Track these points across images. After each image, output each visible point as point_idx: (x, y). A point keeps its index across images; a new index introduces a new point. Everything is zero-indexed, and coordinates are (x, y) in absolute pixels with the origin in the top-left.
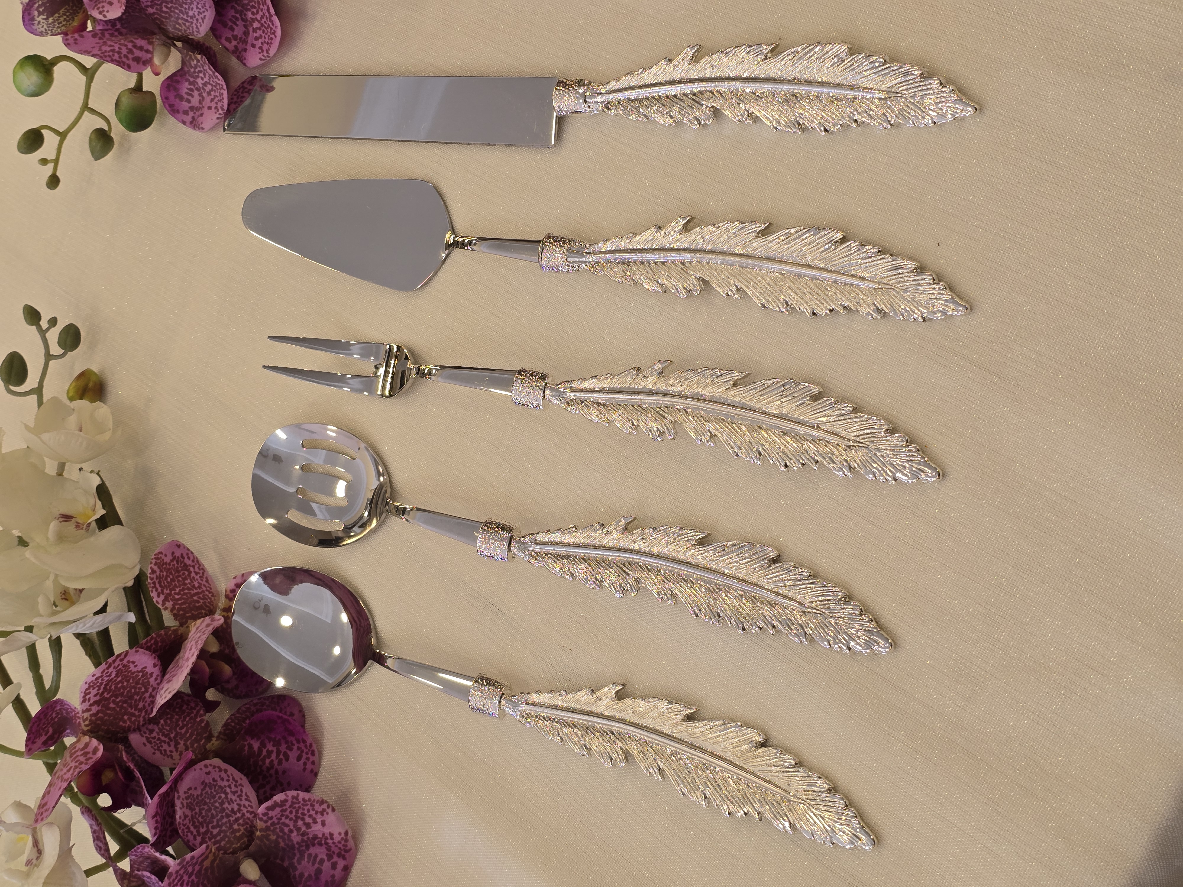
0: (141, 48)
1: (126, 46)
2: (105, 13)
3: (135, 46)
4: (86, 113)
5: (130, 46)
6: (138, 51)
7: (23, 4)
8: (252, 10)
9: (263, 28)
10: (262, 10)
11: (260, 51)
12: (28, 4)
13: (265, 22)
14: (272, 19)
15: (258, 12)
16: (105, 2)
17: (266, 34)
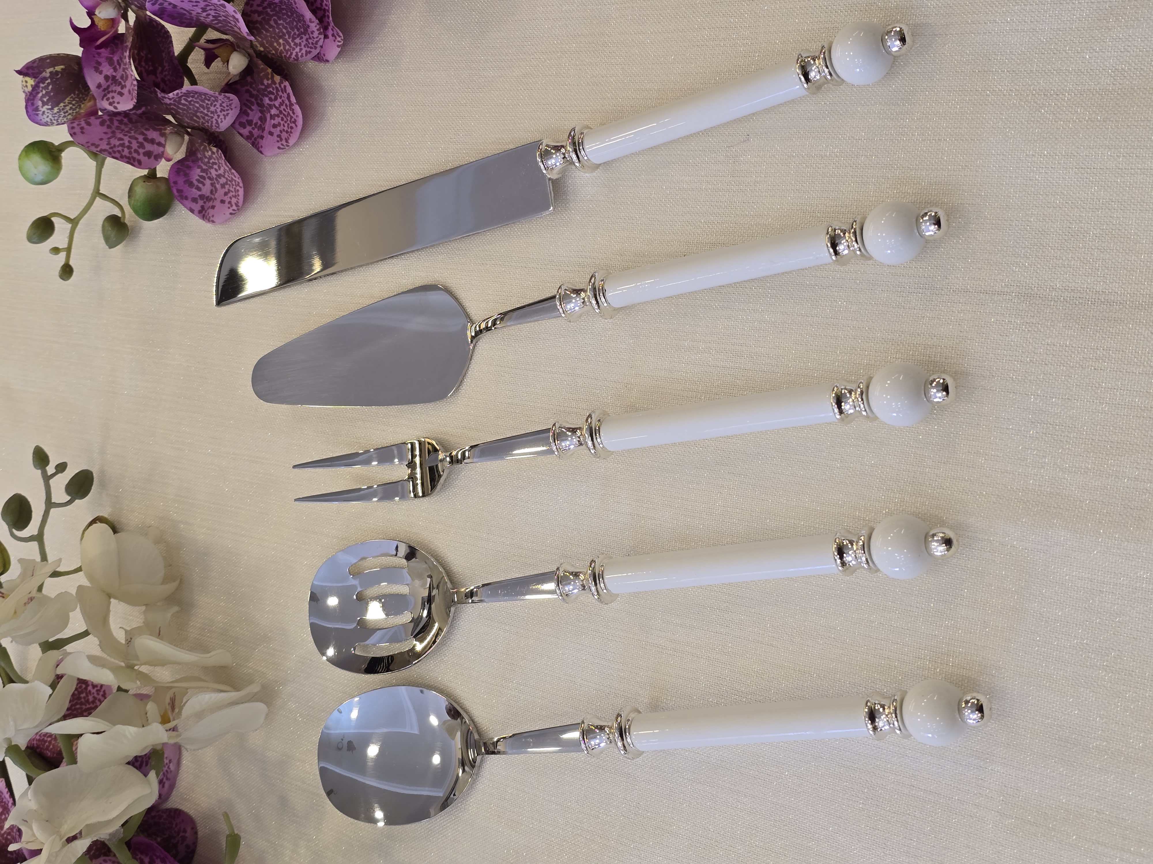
0: (152, 141)
1: (136, 139)
2: (116, 104)
3: (146, 139)
4: (97, 198)
5: (140, 138)
6: (150, 145)
7: (26, 93)
8: (270, 96)
9: (282, 116)
10: (281, 97)
11: (279, 139)
12: (31, 93)
13: (284, 110)
14: (293, 107)
15: (276, 99)
16: (115, 91)
17: (286, 122)
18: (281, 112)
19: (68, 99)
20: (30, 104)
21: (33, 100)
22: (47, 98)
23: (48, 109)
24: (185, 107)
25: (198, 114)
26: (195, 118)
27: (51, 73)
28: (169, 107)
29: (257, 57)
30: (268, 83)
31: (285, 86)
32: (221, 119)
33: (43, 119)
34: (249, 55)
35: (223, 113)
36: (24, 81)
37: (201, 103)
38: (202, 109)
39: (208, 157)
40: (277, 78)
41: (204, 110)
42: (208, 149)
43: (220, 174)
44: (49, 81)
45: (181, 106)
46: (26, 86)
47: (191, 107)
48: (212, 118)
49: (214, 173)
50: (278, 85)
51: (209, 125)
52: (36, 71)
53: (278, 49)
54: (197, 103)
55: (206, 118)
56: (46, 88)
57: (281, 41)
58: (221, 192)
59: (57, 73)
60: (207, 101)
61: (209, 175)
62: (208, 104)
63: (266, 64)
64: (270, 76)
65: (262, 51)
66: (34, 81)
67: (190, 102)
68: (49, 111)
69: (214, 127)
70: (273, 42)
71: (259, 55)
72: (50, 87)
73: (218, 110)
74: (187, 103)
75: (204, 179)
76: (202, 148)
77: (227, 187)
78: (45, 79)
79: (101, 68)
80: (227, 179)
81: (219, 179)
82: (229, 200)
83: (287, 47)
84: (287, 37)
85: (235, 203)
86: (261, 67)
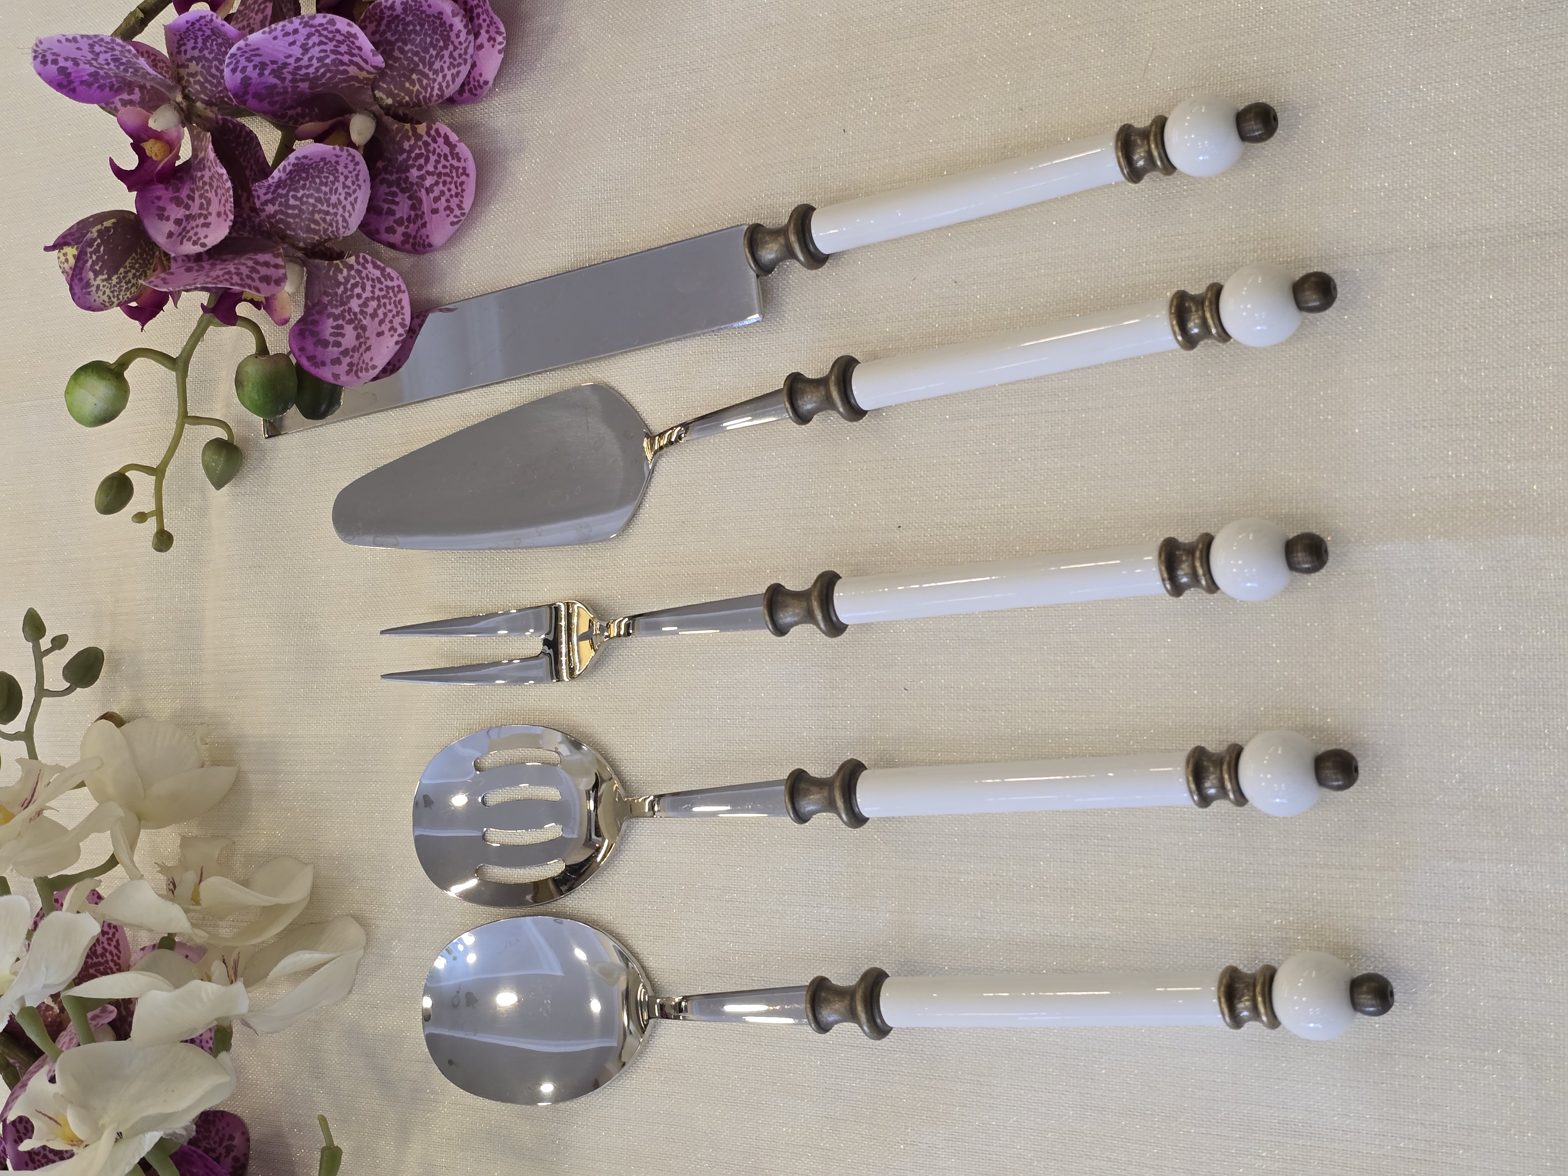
0: (266, 264)
1: (244, 264)
2: (202, 241)
3: (257, 263)
4: (186, 426)
5: (250, 263)
6: (265, 268)
7: (67, 273)
8: (417, 164)
9: (442, 178)
10: (434, 152)
11: (448, 212)
12: (76, 265)
13: (444, 167)
14: (457, 150)
15: (427, 160)
16: (197, 226)
17: (451, 183)
19: (129, 261)
20: (76, 281)
21: (81, 273)
22: (100, 264)
23: (103, 281)
24: (296, 212)
25: (316, 217)
26: (313, 226)
27: (98, 231)
28: (273, 220)
30: (410, 146)
32: (349, 212)
33: (97, 299)
34: (374, 114)
35: (350, 199)
36: (61, 255)
37: (317, 195)
38: (319, 206)
39: (343, 280)
40: (423, 129)
41: (322, 205)
42: (341, 267)
43: (367, 299)
44: (99, 241)
45: (290, 211)
46: (67, 260)
47: (304, 207)
48: (336, 214)
49: (355, 305)
50: (425, 138)
51: (334, 229)
52: (77, 235)
53: (413, 91)
54: (312, 196)
55: (328, 218)
56: (97, 251)
57: (414, 76)
59: (107, 229)
60: (324, 188)
61: (348, 317)
62: (326, 193)
63: (400, 121)
64: (411, 133)
65: (391, 105)
66: (77, 249)
67: (300, 199)
68: (105, 283)
69: (343, 231)
70: (404, 83)
71: (388, 111)
72: (102, 248)
73: (342, 198)
74: (298, 203)
75: (341, 327)
76: (331, 273)
78: (95, 240)
79: (166, 214)
80: (378, 299)
81: (365, 310)
82: (389, 326)
83: (425, 82)
84: (421, 66)
85: (400, 324)
86: (396, 126)
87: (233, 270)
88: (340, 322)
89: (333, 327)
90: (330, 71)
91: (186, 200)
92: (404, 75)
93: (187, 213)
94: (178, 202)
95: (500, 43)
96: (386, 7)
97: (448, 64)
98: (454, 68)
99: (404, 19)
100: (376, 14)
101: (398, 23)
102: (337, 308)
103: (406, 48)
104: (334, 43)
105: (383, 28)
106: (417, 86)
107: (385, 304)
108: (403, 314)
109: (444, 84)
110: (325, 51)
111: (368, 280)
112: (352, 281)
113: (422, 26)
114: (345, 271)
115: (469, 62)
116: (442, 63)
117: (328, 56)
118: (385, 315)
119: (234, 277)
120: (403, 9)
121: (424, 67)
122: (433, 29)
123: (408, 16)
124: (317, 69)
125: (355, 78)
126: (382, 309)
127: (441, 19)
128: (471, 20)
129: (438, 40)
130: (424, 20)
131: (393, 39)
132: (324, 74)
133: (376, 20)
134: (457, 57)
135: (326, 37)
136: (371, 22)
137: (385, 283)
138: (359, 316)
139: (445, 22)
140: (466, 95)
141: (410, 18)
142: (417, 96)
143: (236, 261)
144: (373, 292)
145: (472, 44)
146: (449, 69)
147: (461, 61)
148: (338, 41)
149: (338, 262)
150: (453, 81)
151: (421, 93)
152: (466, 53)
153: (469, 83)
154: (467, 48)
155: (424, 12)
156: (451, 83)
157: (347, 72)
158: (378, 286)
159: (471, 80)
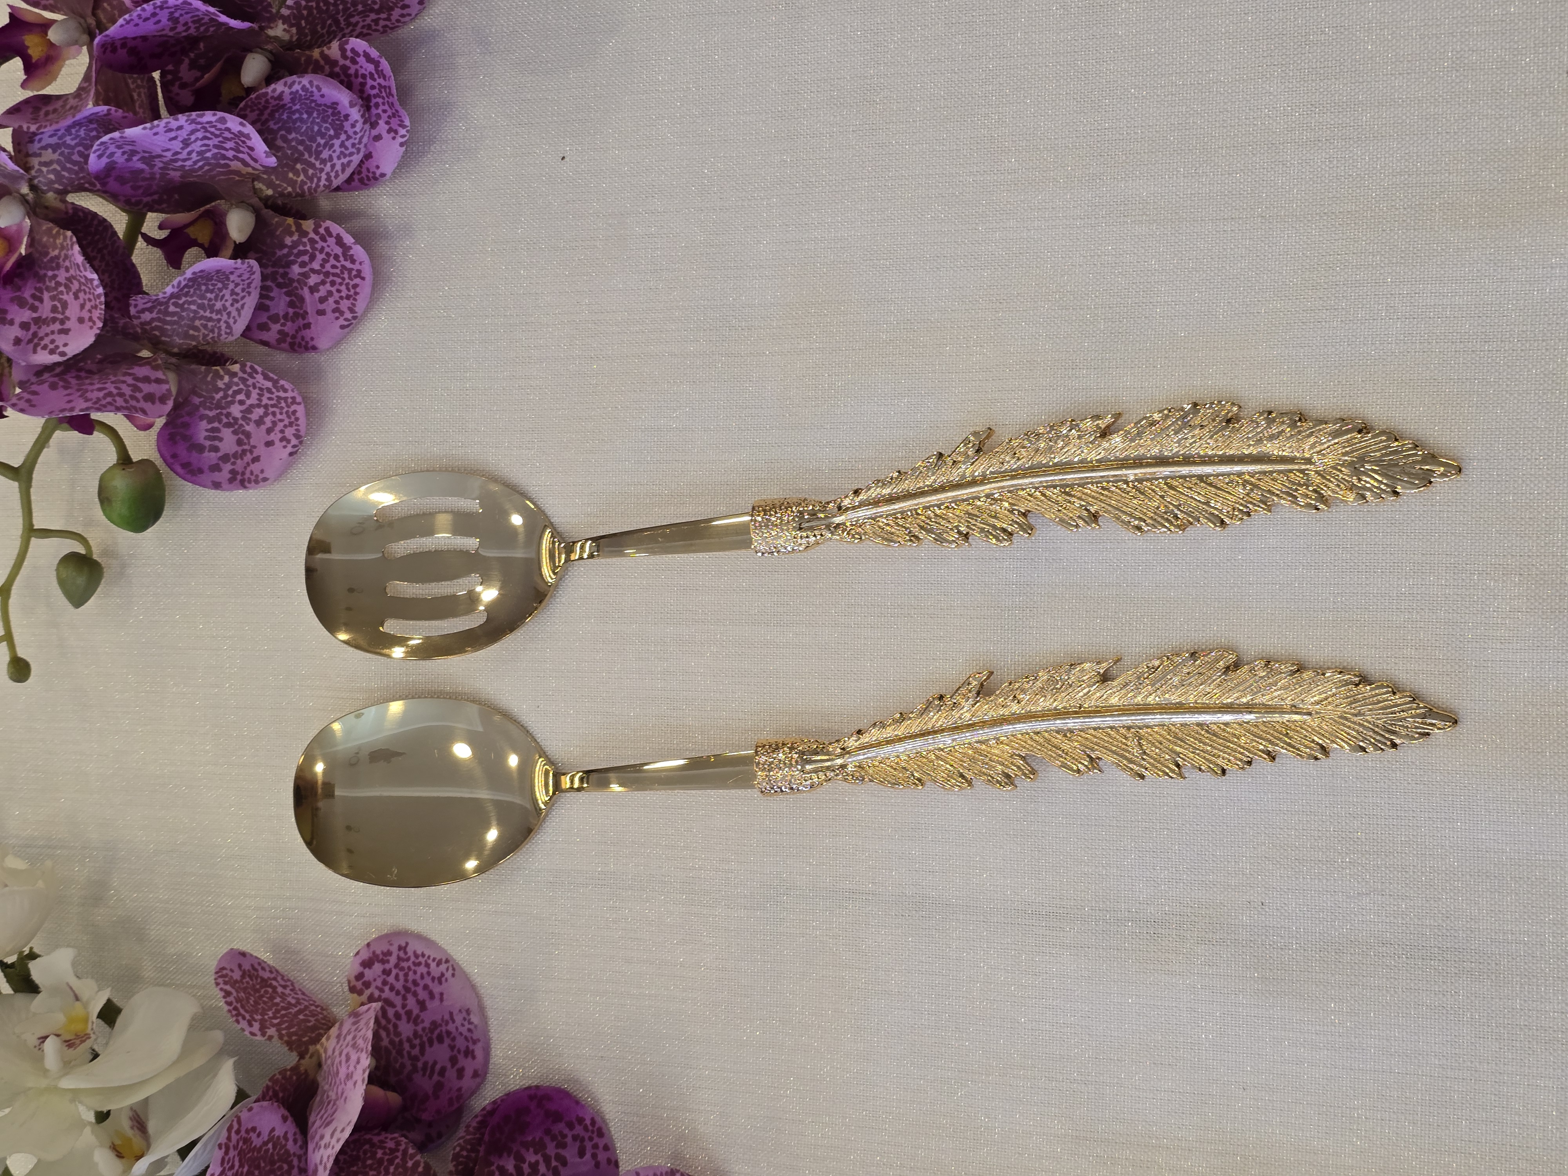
0: (147, 380)
1: (124, 382)
2: (62, 349)
3: (137, 379)
4: (33, 539)
5: (129, 380)
6: (147, 384)
8: (299, 260)
9: (331, 278)
10: (322, 250)
11: (337, 314)
13: (334, 267)
14: (352, 252)
15: (313, 258)
16: (52, 333)
17: (341, 284)
18: (327, 274)
24: (175, 318)
25: (197, 323)
26: (191, 332)
28: (148, 327)
29: (267, 207)
30: (292, 241)
31: (327, 229)
32: (234, 317)
34: (253, 206)
35: (236, 305)
37: (200, 301)
38: (202, 312)
39: (223, 387)
40: (308, 225)
41: (205, 312)
42: (222, 373)
43: (252, 406)
45: (168, 319)
47: (184, 314)
48: (219, 320)
49: (236, 410)
50: (312, 235)
51: (216, 335)
53: (296, 181)
54: (193, 303)
55: (210, 324)
57: (299, 166)
58: (258, 436)
60: (209, 295)
61: (225, 420)
62: (210, 300)
63: (281, 215)
64: (294, 229)
65: (271, 196)
67: (181, 306)
69: (224, 336)
70: (287, 173)
71: (268, 203)
73: (228, 304)
74: (178, 310)
75: (217, 430)
76: (209, 379)
77: (268, 420)
79: (8, 317)
80: (266, 407)
81: (249, 416)
82: (280, 435)
83: (311, 172)
84: (306, 156)
85: (294, 435)
86: (276, 219)
87: (115, 391)
88: (216, 425)
89: (207, 430)
90: (209, 164)
91: (31, 301)
92: (287, 165)
93: (35, 315)
94: (22, 303)
95: (403, 136)
96: (272, 97)
97: (338, 153)
98: (345, 157)
99: (291, 108)
100: (260, 103)
101: (283, 112)
102: (211, 409)
103: (290, 137)
104: (221, 139)
105: (265, 116)
106: (302, 177)
107: (274, 414)
108: (298, 425)
109: (333, 174)
110: (208, 145)
111: (255, 387)
112: (235, 388)
113: (310, 114)
114: (227, 379)
115: (363, 150)
116: (330, 152)
117: (210, 150)
118: (274, 423)
119: (117, 398)
120: (291, 99)
121: (310, 156)
122: (323, 118)
123: (295, 105)
124: (195, 163)
125: (237, 173)
126: (270, 417)
127: (336, 108)
128: (368, 108)
129: (327, 129)
130: (313, 108)
131: (275, 127)
132: (201, 167)
133: (259, 109)
134: (350, 146)
135: (212, 133)
136: (252, 111)
137: (277, 394)
138: (241, 422)
139: (339, 113)
140: (356, 183)
141: (298, 107)
142: (301, 187)
143: (113, 379)
144: (260, 400)
145: (367, 133)
146: (339, 158)
147: (354, 150)
148: (224, 138)
149: (218, 368)
150: (343, 170)
151: (306, 183)
152: (360, 143)
153: (360, 173)
154: (361, 138)
155: (315, 101)
156: (340, 173)
157: (229, 166)
158: (267, 395)
159: (364, 170)
